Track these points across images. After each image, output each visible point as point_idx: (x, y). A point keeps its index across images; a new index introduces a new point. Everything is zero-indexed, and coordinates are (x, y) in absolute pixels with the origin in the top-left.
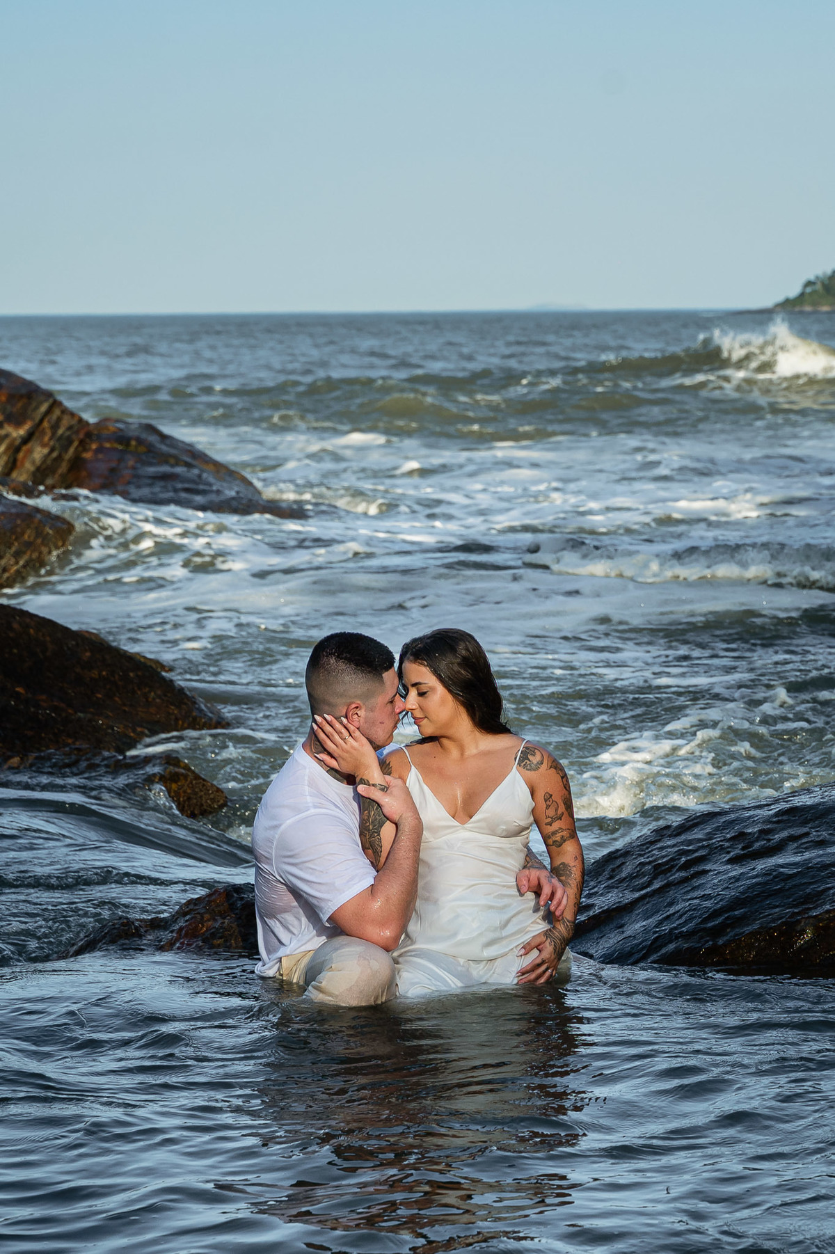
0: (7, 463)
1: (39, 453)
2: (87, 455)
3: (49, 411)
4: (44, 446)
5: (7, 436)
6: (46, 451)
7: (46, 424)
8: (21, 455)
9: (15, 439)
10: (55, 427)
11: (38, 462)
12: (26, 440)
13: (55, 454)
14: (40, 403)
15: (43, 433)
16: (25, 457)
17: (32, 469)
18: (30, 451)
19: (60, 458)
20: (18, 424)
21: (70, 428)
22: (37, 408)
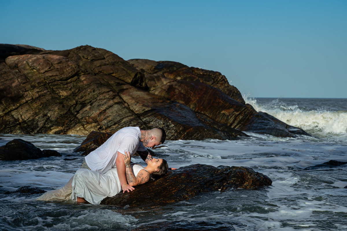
0: (234, 119)
1: (241, 117)
2: (250, 118)
3: (245, 109)
4: (242, 116)
5: (235, 114)
6: (242, 117)
7: (243, 112)
8: (237, 117)
9: (236, 115)
10: (245, 112)
11: (240, 119)
12: (238, 115)
13: (244, 118)
14: (243, 108)
15: (242, 114)
16: (238, 118)
17: (239, 120)
18: (239, 117)
19: (245, 118)
20: (237, 112)
21: (248, 113)
22: (242, 109)
